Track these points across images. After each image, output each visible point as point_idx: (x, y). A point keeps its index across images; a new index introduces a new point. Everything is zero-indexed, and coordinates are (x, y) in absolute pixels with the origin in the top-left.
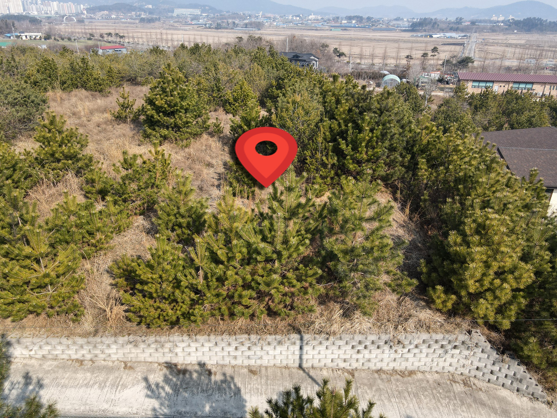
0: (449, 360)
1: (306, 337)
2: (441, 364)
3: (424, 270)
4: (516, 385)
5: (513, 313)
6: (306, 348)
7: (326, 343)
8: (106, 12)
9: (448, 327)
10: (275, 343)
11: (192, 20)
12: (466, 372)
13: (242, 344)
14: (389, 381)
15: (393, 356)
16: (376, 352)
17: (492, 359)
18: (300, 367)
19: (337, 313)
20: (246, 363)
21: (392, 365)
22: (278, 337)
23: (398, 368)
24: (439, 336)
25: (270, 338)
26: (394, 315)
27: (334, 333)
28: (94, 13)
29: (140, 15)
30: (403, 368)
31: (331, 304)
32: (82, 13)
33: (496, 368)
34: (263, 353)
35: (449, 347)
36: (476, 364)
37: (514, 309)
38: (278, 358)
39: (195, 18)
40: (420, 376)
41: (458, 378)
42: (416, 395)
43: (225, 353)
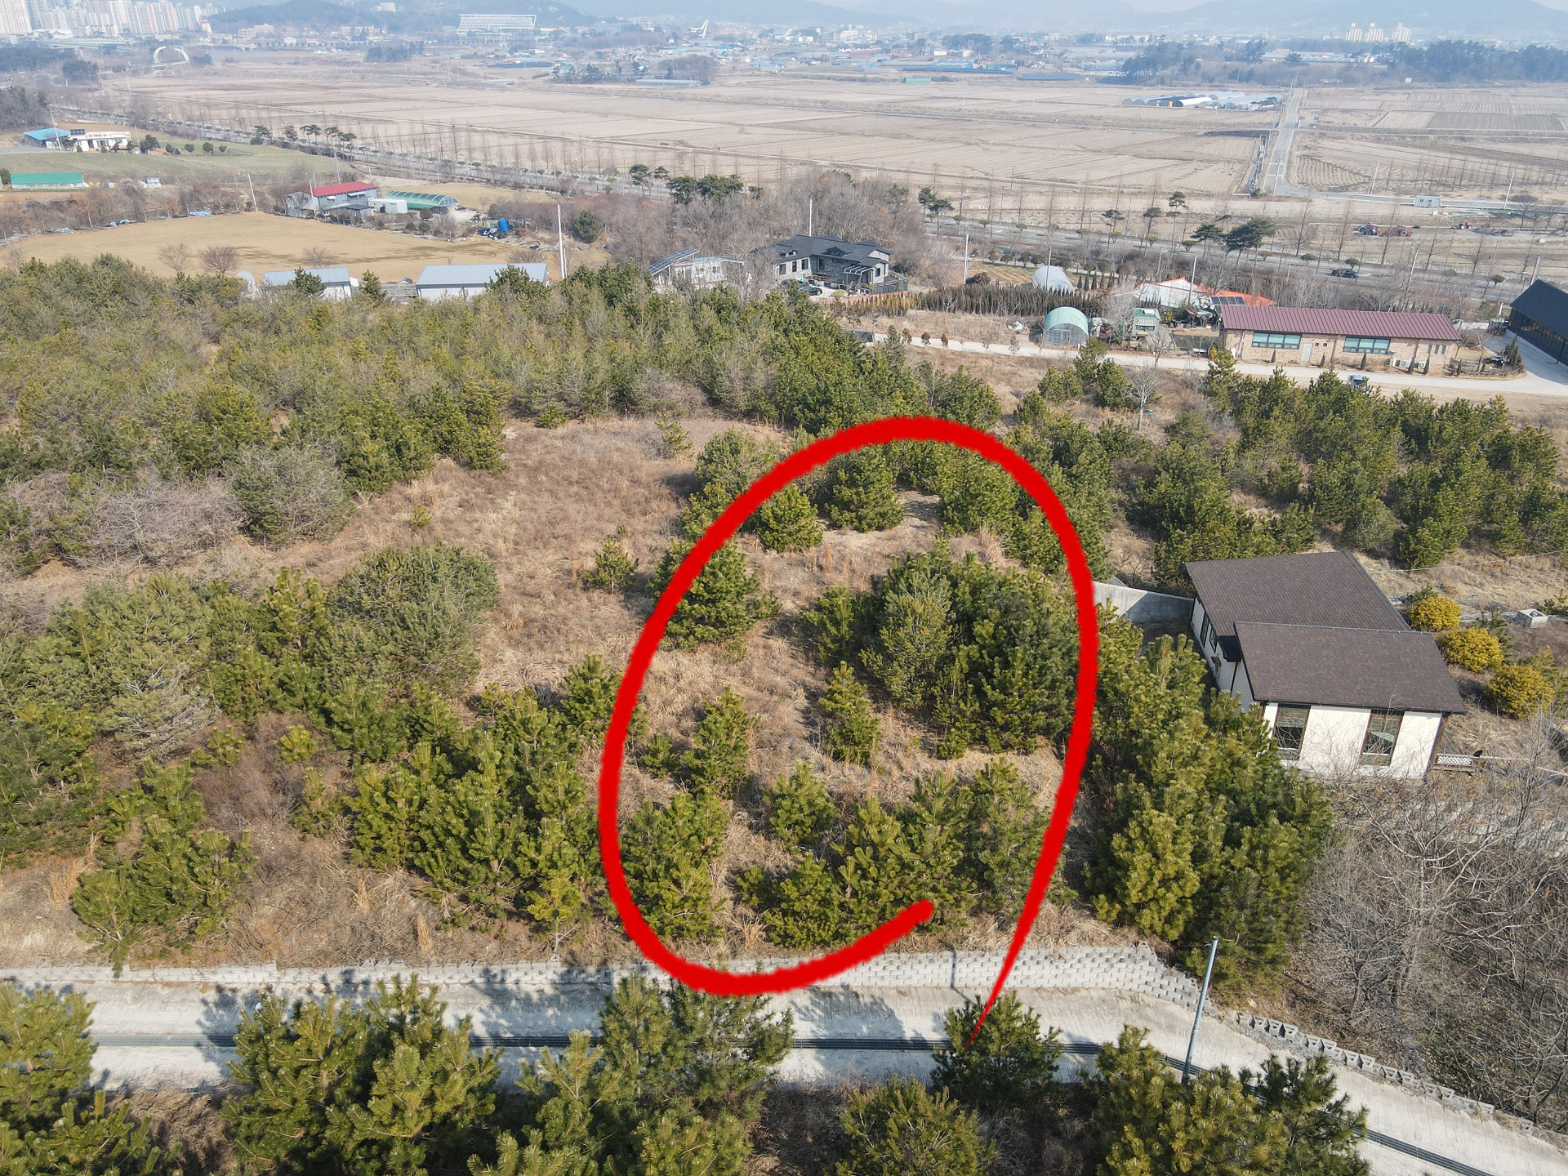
0: (1116, 975)
1: (960, 954)
2: (1108, 980)
3: (1088, 875)
4: (1186, 1000)
5: (1181, 922)
6: (958, 966)
7: (981, 960)
8: (267, 28)
9: (1112, 938)
10: (926, 962)
11: (513, 50)
12: (1134, 986)
13: (891, 963)
14: (1050, 999)
15: (1054, 972)
16: (1035, 968)
17: (1160, 973)
18: (952, 986)
19: (992, 926)
20: (894, 983)
21: (1053, 982)
22: (930, 955)
23: (1060, 985)
24: (1103, 950)
25: (921, 956)
26: (1054, 926)
27: (990, 949)
28: (234, 31)
29: (363, 36)
30: (1065, 985)
31: (984, 915)
32: (199, 31)
33: (1165, 982)
34: (912, 973)
35: (1115, 960)
36: (1145, 978)
37: (1181, 918)
38: (929, 978)
39: (521, 43)
40: (1084, 993)
41: (1126, 994)
42: (1079, 1013)
43: (872, 974)
